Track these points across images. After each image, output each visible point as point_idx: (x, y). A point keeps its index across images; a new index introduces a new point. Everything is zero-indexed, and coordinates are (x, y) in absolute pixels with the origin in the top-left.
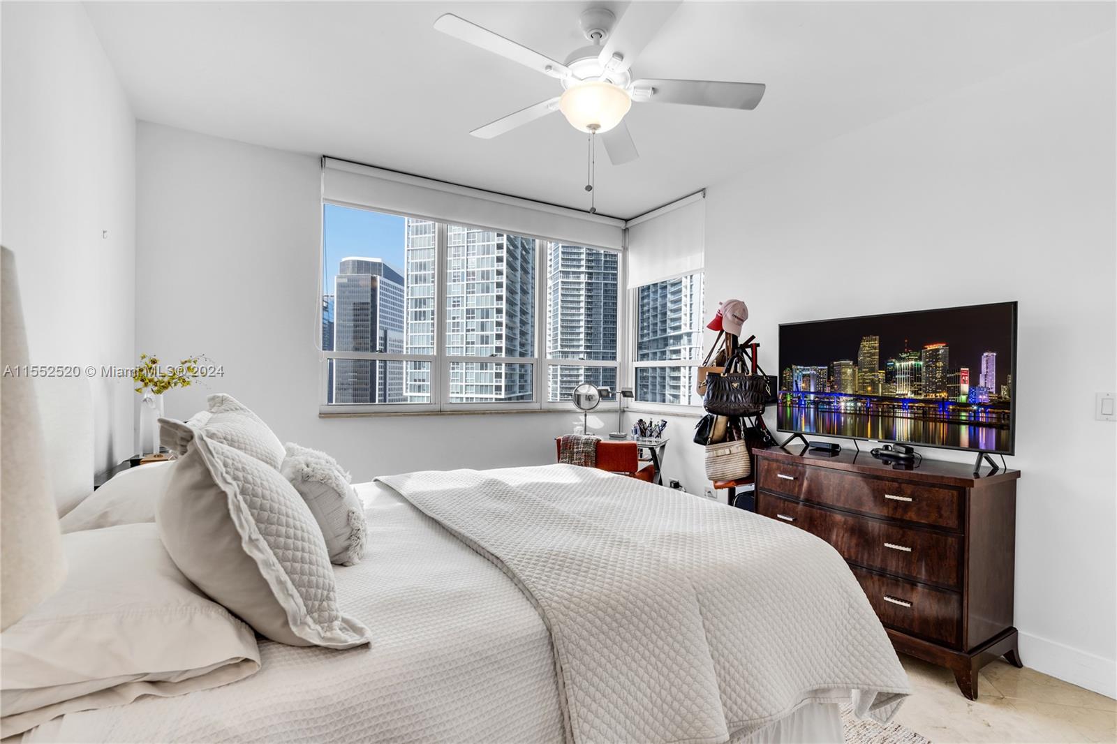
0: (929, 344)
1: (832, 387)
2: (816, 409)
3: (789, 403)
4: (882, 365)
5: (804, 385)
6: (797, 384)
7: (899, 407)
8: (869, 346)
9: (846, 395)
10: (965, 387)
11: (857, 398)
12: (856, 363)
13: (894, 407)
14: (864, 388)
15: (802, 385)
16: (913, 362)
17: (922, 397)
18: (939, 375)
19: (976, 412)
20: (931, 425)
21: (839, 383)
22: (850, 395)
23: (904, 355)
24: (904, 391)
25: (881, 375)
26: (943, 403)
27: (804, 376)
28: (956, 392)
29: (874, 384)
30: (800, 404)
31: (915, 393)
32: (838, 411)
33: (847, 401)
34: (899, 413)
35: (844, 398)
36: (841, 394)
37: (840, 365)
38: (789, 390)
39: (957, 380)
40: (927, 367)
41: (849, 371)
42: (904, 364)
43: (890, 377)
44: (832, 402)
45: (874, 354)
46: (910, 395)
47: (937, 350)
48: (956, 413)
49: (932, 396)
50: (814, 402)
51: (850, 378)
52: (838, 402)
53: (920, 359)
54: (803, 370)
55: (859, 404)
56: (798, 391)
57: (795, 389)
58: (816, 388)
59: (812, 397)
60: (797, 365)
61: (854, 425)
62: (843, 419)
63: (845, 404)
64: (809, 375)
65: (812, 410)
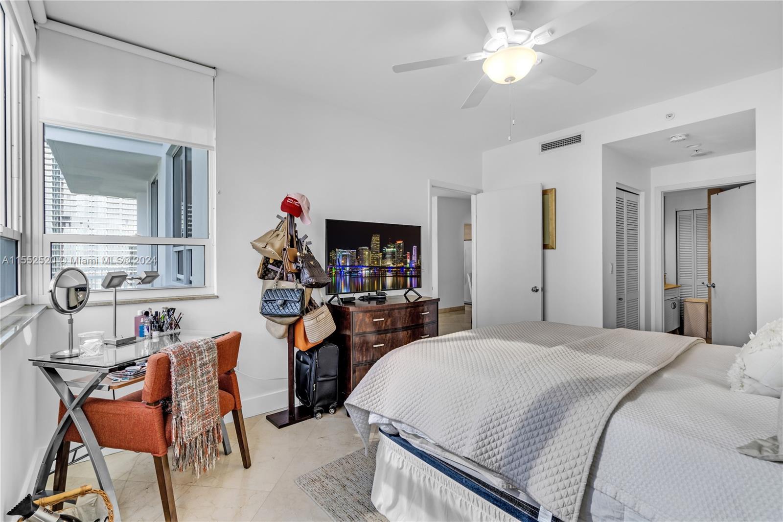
0: (398, 241)
1: (359, 262)
2: (350, 276)
3: (334, 274)
4: (381, 251)
5: (343, 261)
6: (339, 261)
7: (388, 271)
8: (376, 239)
9: (365, 266)
10: (408, 261)
11: (370, 268)
12: (370, 249)
13: (386, 272)
14: (373, 262)
15: (342, 262)
16: (392, 249)
17: (395, 266)
18: (401, 256)
19: (412, 271)
20: (399, 278)
21: (362, 259)
22: (367, 267)
23: (389, 246)
24: (389, 263)
25: (380, 255)
26: (402, 268)
27: (343, 256)
28: (406, 263)
29: (377, 260)
30: (340, 274)
31: (393, 264)
32: (361, 276)
33: (366, 270)
34: (388, 274)
35: (365, 268)
36: (363, 266)
37: (362, 249)
38: (334, 265)
39: (406, 257)
40: (397, 251)
41: (367, 253)
42: (389, 250)
43: (384, 257)
44: (358, 271)
45: (377, 244)
46: (392, 265)
47: (400, 244)
48: (406, 271)
49: (399, 265)
50: (350, 272)
51: (367, 257)
52: (362, 271)
53: (395, 248)
54: (343, 252)
55: (371, 271)
56: (339, 266)
57: (337, 264)
58: (350, 263)
59: (348, 269)
60: (339, 249)
61: (369, 283)
62: (364, 280)
63: (365, 272)
64: (346, 255)
65: (348, 277)
